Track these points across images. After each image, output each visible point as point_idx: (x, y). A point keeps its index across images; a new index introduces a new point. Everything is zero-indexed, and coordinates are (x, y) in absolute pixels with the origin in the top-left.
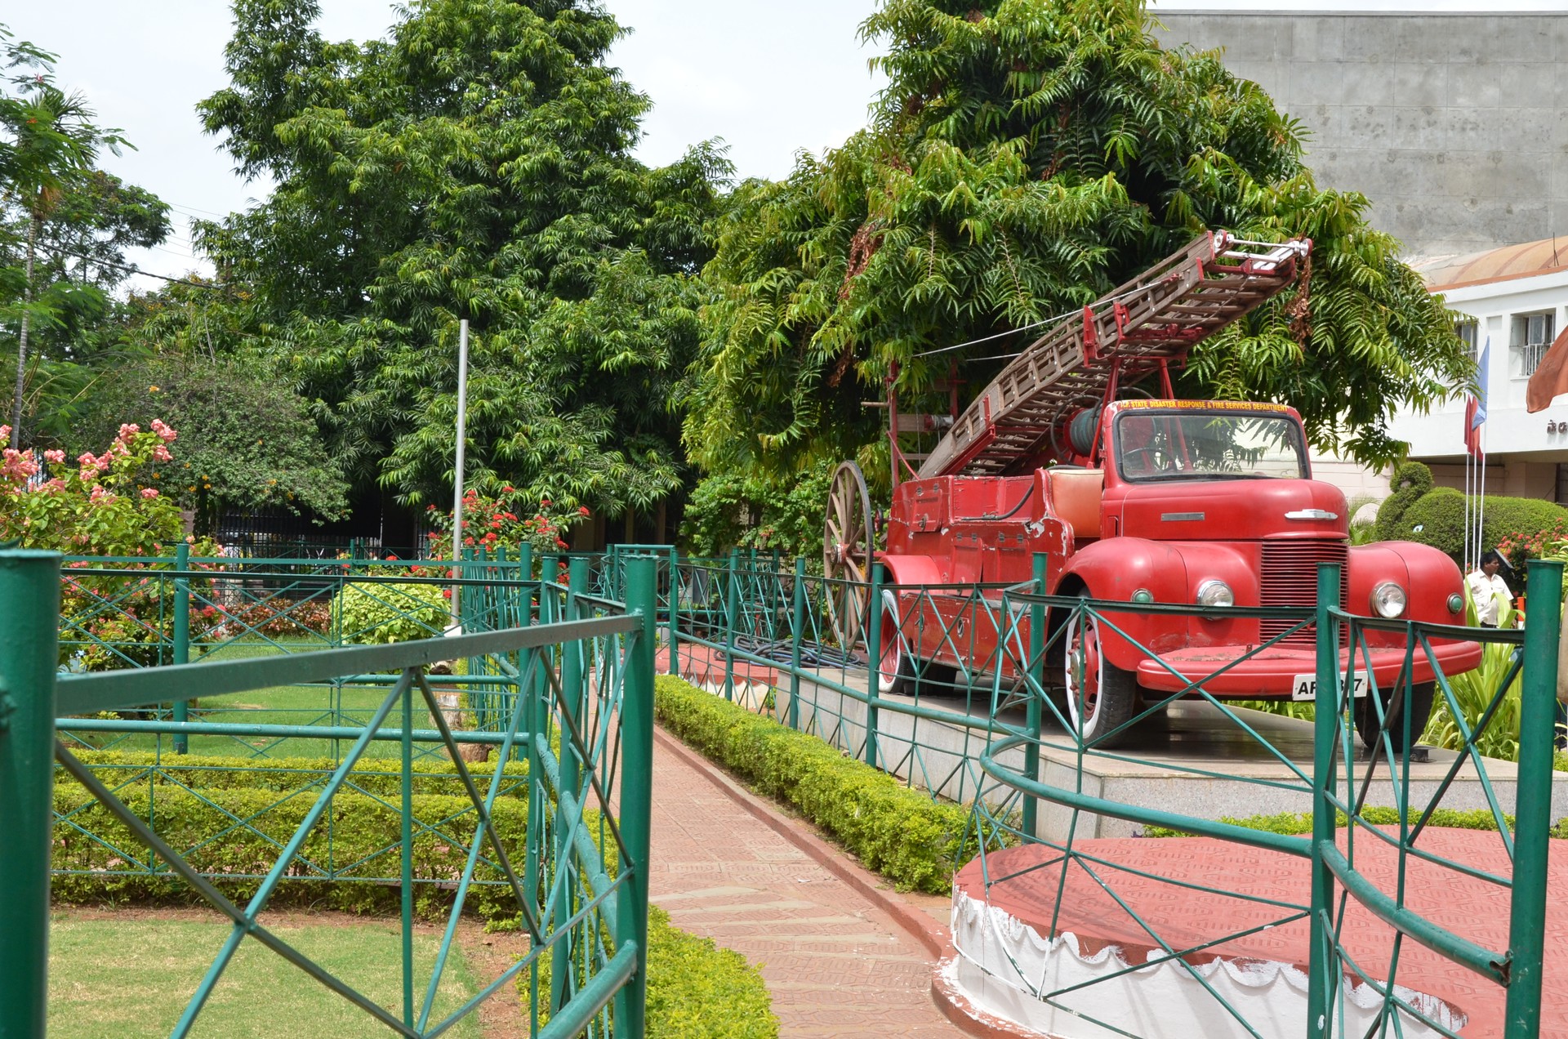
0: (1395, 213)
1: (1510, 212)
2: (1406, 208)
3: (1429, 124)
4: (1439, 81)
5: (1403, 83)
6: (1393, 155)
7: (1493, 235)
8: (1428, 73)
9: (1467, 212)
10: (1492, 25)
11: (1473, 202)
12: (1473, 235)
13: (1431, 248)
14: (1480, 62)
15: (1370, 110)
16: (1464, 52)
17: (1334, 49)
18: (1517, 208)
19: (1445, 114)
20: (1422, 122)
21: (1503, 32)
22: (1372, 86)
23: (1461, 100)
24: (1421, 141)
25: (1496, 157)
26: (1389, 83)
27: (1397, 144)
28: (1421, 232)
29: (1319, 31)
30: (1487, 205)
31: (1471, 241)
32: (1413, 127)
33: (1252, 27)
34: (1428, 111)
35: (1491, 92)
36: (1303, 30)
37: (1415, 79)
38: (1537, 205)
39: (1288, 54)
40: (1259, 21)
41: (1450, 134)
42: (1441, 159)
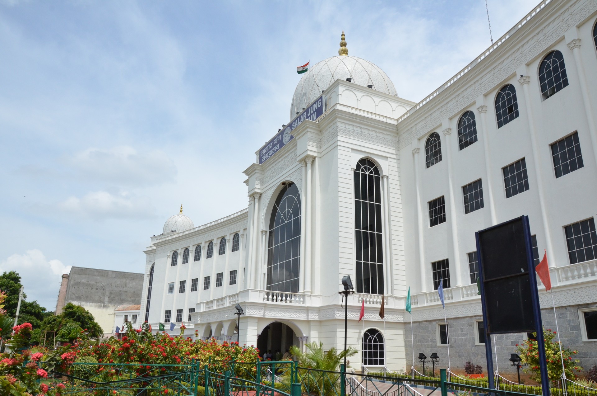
0: (120, 299)
1: (135, 299)
2: (122, 298)
3: (126, 287)
4: (128, 281)
5: (123, 281)
6: (120, 291)
7: (133, 303)
8: (126, 280)
9: (130, 299)
10: (135, 275)
11: (131, 298)
12: (130, 302)
13: (124, 304)
14: (133, 279)
15: (118, 284)
16: (131, 278)
17: (114, 276)
18: (136, 299)
19: (128, 286)
20: (125, 287)
21: (136, 276)
22: (118, 282)
23: (130, 284)
24: (124, 289)
25: (134, 292)
26: (121, 281)
27: (121, 289)
28: (123, 302)
29: (112, 273)
30: (132, 298)
31: (130, 303)
32: (123, 287)
33: (103, 272)
34: (126, 285)
35: (134, 283)
36: (110, 273)
37: (124, 281)
38: (139, 299)
39: (107, 276)
40: (104, 271)
41: (128, 289)
42: (127, 292)
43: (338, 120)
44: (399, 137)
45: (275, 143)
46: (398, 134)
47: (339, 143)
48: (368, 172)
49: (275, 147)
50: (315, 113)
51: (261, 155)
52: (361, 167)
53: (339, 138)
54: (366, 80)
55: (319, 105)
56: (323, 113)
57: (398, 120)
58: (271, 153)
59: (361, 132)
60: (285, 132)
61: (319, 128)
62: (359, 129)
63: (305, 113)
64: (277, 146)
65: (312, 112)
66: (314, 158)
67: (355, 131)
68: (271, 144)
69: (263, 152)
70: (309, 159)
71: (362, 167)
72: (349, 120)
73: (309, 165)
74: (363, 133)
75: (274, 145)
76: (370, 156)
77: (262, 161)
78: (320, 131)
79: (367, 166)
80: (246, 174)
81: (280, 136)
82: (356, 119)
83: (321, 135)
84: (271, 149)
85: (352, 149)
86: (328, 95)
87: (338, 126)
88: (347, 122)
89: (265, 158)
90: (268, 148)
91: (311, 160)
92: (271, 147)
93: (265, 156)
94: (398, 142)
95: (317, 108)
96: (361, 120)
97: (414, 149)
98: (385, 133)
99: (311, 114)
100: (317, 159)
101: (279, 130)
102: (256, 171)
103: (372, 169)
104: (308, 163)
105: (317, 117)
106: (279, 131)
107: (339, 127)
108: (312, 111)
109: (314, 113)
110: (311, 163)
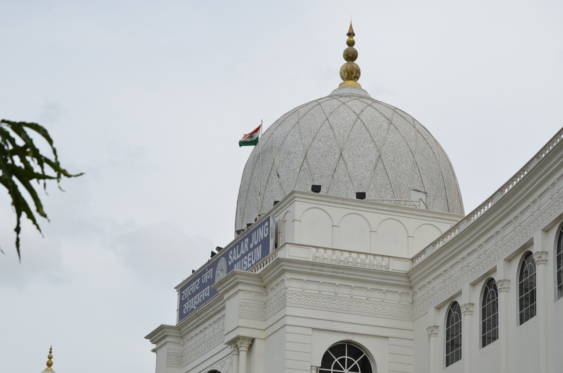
43: (287, 275)
44: (413, 295)
45: (203, 282)
46: (411, 288)
47: (288, 321)
48: (347, 369)
49: (204, 291)
50: (260, 246)
51: (183, 299)
52: (334, 360)
53: (289, 311)
54: (372, 162)
55: (266, 232)
56: (270, 253)
57: (413, 260)
58: (197, 300)
59: (334, 294)
60: (218, 265)
61: (262, 282)
62: (331, 289)
63: (247, 240)
64: (206, 289)
65: (256, 243)
66: (253, 340)
67: (322, 293)
68: (198, 281)
69: (186, 294)
70: (242, 343)
71: (336, 360)
72: (310, 274)
73: (243, 354)
74: (338, 295)
75: (202, 286)
76: (350, 338)
77: (185, 313)
78: (265, 287)
79: (346, 357)
80: (151, 341)
81: (212, 270)
82: (322, 271)
83: (266, 295)
84: (197, 292)
85: (314, 329)
86: (282, 215)
87: (287, 288)
88: (305, 278)
89: (189, 309)
90: (193, 287)
91: (246, 344)
92: (197, 288)
93: (187, 303)
94: (412, 303)
95: (262, 238)
96: (333, 272)
97: (429, 328)
98: (384, 288)
99: (255, 247)
100: (257, 341)
101: (213, 254)
102: (168, 339)
103: (356, 362)
104: (241, 351)
105: (262, 257)
106: (211, 257)
107: (289, 289)
108: (256, 240)
109: (259, 244)
110: (246, 349)
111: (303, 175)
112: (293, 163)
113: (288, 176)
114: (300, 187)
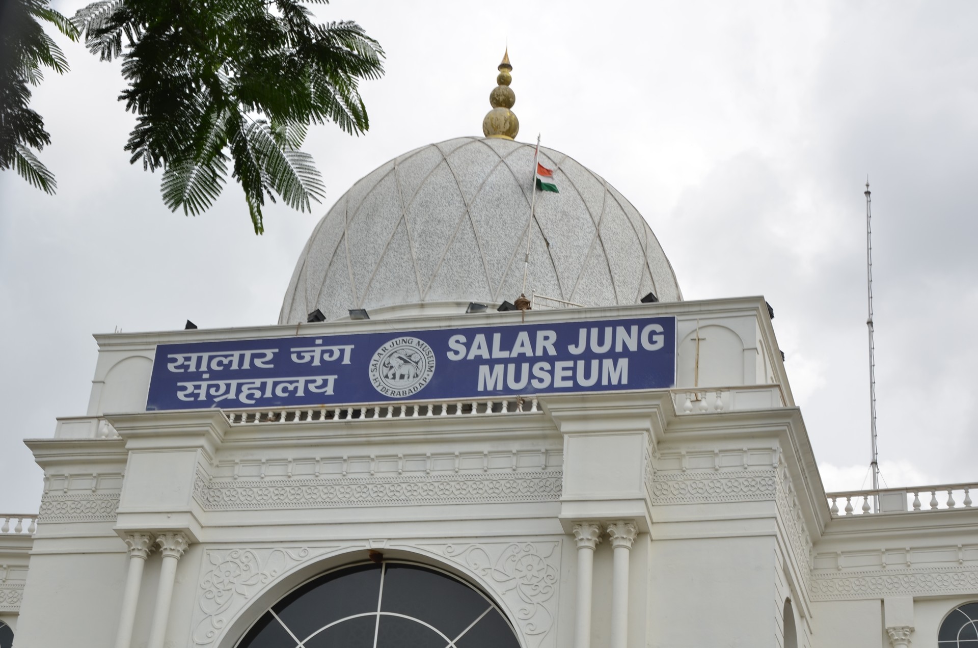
43: (778, 446)
44: (815, 558)
45: (298, 360)
46: (815, 544)
47: (776, 529)
49: (300, 379)
50: (624, 362)
53: (776, 512)
55: (653, 342)
56: (675, 387)
58: (260, 389)
60: (386, 346)
63: (549, 334)
64: (317, 378)
65: (599, 350)
68: (267, 352)
69: (190, 363)
70: (629, 532)
73: (626, 556)
75: (293, 368)
76: (790, 597)
77: (185, 399)
81: (347, 348)
86: (685, 326)
89: (211, 396)
90: (233, 358)
91: (633, 537)
92: (262, 366)
93: (202, 383)
94: (811, 571)
95: (633, 349)
99: (594, 356)
102: (202, 442)
104: (623, 546)
105: (634, 385)
108: (600, 344)
109: (612, 355)
111: (596, 265)
112: (576, 235)
113: (568, 252)
114: (590, 281)
